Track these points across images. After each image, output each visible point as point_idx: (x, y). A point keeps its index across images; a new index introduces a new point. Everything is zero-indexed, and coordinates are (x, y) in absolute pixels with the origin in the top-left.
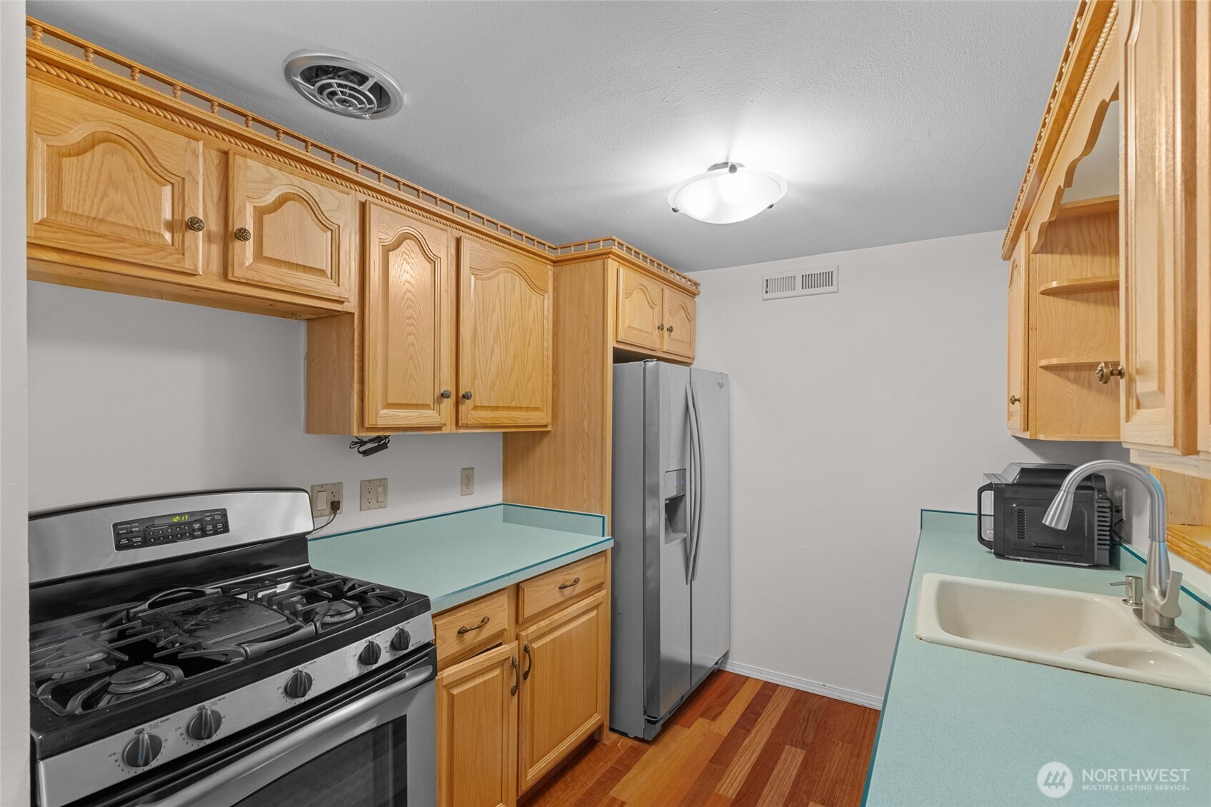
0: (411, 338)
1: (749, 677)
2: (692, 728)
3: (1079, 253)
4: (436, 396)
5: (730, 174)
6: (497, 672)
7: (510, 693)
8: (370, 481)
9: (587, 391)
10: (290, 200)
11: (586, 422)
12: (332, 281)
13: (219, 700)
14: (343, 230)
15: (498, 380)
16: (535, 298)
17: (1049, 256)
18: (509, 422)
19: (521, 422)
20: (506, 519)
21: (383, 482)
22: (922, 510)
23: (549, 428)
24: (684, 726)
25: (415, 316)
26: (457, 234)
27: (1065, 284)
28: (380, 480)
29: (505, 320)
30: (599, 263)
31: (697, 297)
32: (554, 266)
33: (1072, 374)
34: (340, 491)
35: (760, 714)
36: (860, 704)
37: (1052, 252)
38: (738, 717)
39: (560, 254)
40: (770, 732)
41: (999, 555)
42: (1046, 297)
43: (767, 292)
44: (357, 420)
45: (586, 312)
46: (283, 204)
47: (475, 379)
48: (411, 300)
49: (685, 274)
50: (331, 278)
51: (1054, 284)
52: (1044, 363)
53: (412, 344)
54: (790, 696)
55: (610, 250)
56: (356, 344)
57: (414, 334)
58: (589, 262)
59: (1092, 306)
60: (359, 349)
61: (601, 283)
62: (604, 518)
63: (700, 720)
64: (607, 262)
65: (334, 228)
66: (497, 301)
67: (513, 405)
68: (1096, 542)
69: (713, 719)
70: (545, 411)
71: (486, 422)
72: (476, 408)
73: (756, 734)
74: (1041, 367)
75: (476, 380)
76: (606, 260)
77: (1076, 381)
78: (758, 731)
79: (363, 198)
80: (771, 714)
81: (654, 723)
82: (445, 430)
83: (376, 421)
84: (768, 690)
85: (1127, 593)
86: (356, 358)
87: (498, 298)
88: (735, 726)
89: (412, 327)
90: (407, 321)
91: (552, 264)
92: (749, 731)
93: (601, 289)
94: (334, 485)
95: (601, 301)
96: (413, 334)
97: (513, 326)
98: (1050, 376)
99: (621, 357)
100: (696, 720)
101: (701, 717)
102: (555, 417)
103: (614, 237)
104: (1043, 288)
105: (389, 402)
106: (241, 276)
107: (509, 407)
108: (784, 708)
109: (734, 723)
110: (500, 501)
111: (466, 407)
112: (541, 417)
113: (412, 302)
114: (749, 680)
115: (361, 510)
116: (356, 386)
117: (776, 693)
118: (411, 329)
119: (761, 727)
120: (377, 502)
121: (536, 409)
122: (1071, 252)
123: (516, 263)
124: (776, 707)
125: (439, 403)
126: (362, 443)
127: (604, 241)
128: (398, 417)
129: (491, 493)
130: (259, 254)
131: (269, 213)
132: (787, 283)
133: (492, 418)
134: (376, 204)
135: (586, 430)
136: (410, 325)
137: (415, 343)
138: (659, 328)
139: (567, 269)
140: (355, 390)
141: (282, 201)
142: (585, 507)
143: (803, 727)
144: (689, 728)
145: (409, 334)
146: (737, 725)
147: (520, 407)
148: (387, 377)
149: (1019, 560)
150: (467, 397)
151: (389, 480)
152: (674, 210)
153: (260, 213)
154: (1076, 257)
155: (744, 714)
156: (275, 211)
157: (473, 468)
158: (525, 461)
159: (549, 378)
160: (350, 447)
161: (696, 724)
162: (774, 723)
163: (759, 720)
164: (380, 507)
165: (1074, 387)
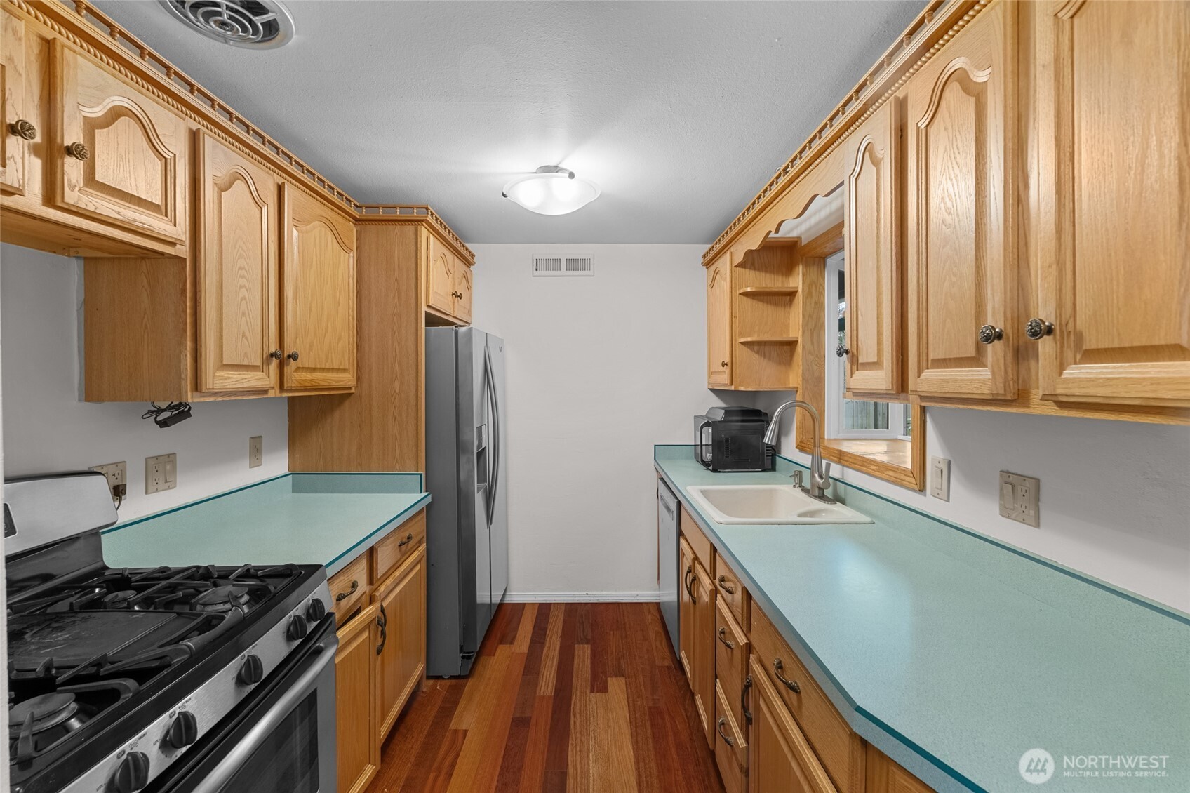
0: (244, 292)
1: (525, 604)
2: (497, 655)
3: (759, 270)
4: (264, 356)
5: (568, 179)
6: (365, 635)
7: (376, 653)
8: (157, 458)
9: (398, 353)
10: (124, 116)
11: (397, 384)
12: (166, 218)
13: (187, 702)
14: (179, 161)
15: (315, 341)
16: (343, 255)
17: (744, 270)
18: (325, 384)
19: (334, 384)
20: (296, 489)
21: (170, 458)
22: (655, 446)
23: (353, 391)
24: (490, 655)
25: (246, 266)
26: (281, 181)
27: (754, 290)
28: (168, 455)
29: (321, 276)
30: (410, 229)
31: (472, 267)
32: (355, 224)
33: (756, 348)
34: (123, 472)
35: (547, 629)
36: (614, 601)
37: (745, 268)
38: (530, 635)
39: (364, 213)
40: (559, 639)
41: (715, 470)
42: (742, 296)
43: (537, 270)
44: (191, 383)
45: (396, 275)
46: (117, 119)
47: (297, 338)
48: (242, 249)
49: (467, 245)
50: (166, 216)
51: (749, 289)
52: (743, 340)
53: (243, 299)
54: (563, 608)
55: (424, 218)
56: (188, 295)
57: (246, 288)
58: (398, 226)
59: (765, 305)
60: (191, 301)
61: (413, 248)
62: (421, 475)
63: (500, 646)
64: (421, 230)
65: (168, 156)
66: (314, 257)
67: (327, 367)
68: (766, 455)
69: (512, 642)
70: (351, 372)
71: (307, 384)
72: (298, 369)
73: (550, 643)
74: (741, 343)
75: (298, 340)
76: (419, 227)
77: (758, 353)
78: (550, 641)
79: (195, 126)
80: (554, 626)
81: (469, 658)
82: (272, 394)
83: (213, 384)
84: (544, 610)
85: (795, 481)
86: (188, 311)
87: (314, 253)
88: (531, 643)
89: (244, 279)
90: (240, 272)
91: (354, 222)
92: (543, 643)
93: (413, 254)
94: (117, 464)
95: (414, 266)
96: (244, 287)
97: (327, 284)
98: (744, 348)
99: (432, 321)
100: (497, 647)
101: (500, 644)
102: (358, 378)
103: (429, 207)
104: (742, 291)
105: (225, 362)
106: (72, 203)
107: (324, 369)
108: (562, 619)
109: (529, 641)
110: (286, 471)
111: (290, 368)
112: (348, 379)
113: (244, 251)
114: (526, 605)
115: (146, 493)
116: (189, 344)
117: (552, 610)
118: (243, 282)
119: (551, 638)
120: (166, 481)
121: (344, 370)
122: (755, 269)
123: (329, 218)
124: (556, 621)
125: (268, 365)
126: (159, 411)
127: (417, 208)
128: (233, 380)
129: (277, 464)
130: (90, 179)
131: (101, 128)
132: (554, 264)
133: (311, 380)
134: (210, 136)
135: (397, 391)
136: (242, 277)
137: (247, 296)
138: (453, 294)
139: (372, 229)
140: (188, 349)
141: (115, 114)
142: (397, 467)
143: (582, 629)
144: (494, 655)
145: (241, 287)
146: (533, 642)
147: (333, 369)
148: (221, 335)
149: (725, 472)
150: (293, 357)
151: (177, 456)
152: (504, 195)
153: (91, 126)
154: (757, 273)
155: (533, 632)
156: (108, 126)
157: (261, 437)
158: (319, 426)
159: (353, 339)
160: (142, 417)
161: (498, 651)
162: (560, 632)
163: (548, 633)
164: (169, 488)
165: (757, 356)
